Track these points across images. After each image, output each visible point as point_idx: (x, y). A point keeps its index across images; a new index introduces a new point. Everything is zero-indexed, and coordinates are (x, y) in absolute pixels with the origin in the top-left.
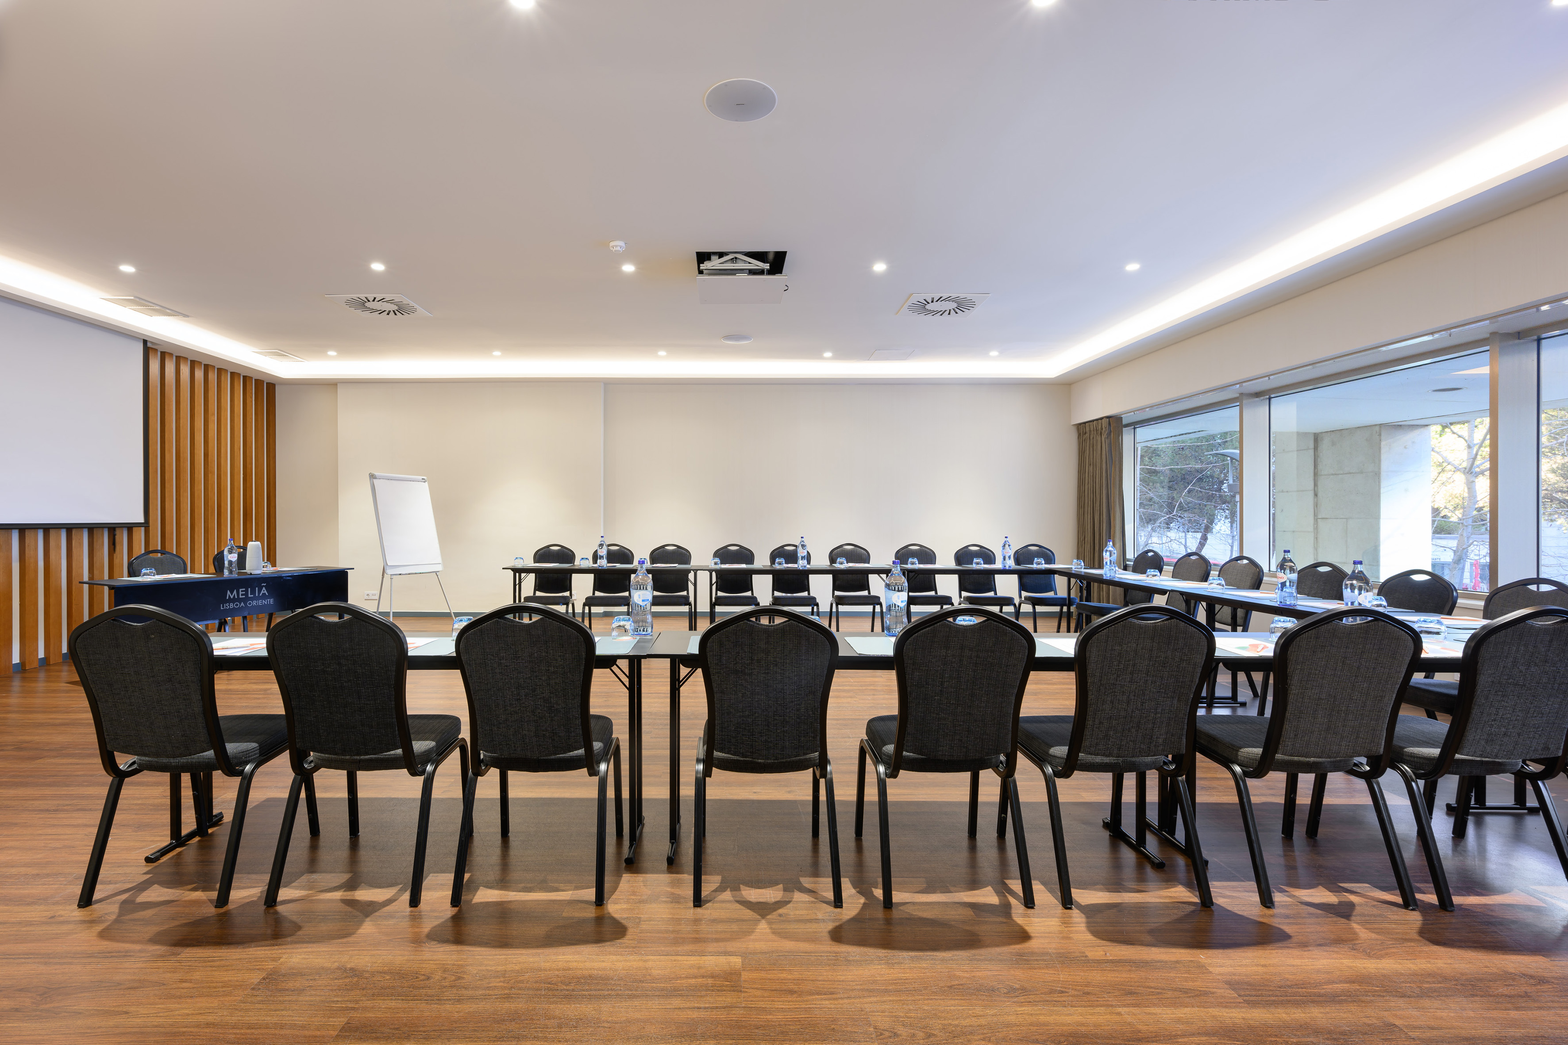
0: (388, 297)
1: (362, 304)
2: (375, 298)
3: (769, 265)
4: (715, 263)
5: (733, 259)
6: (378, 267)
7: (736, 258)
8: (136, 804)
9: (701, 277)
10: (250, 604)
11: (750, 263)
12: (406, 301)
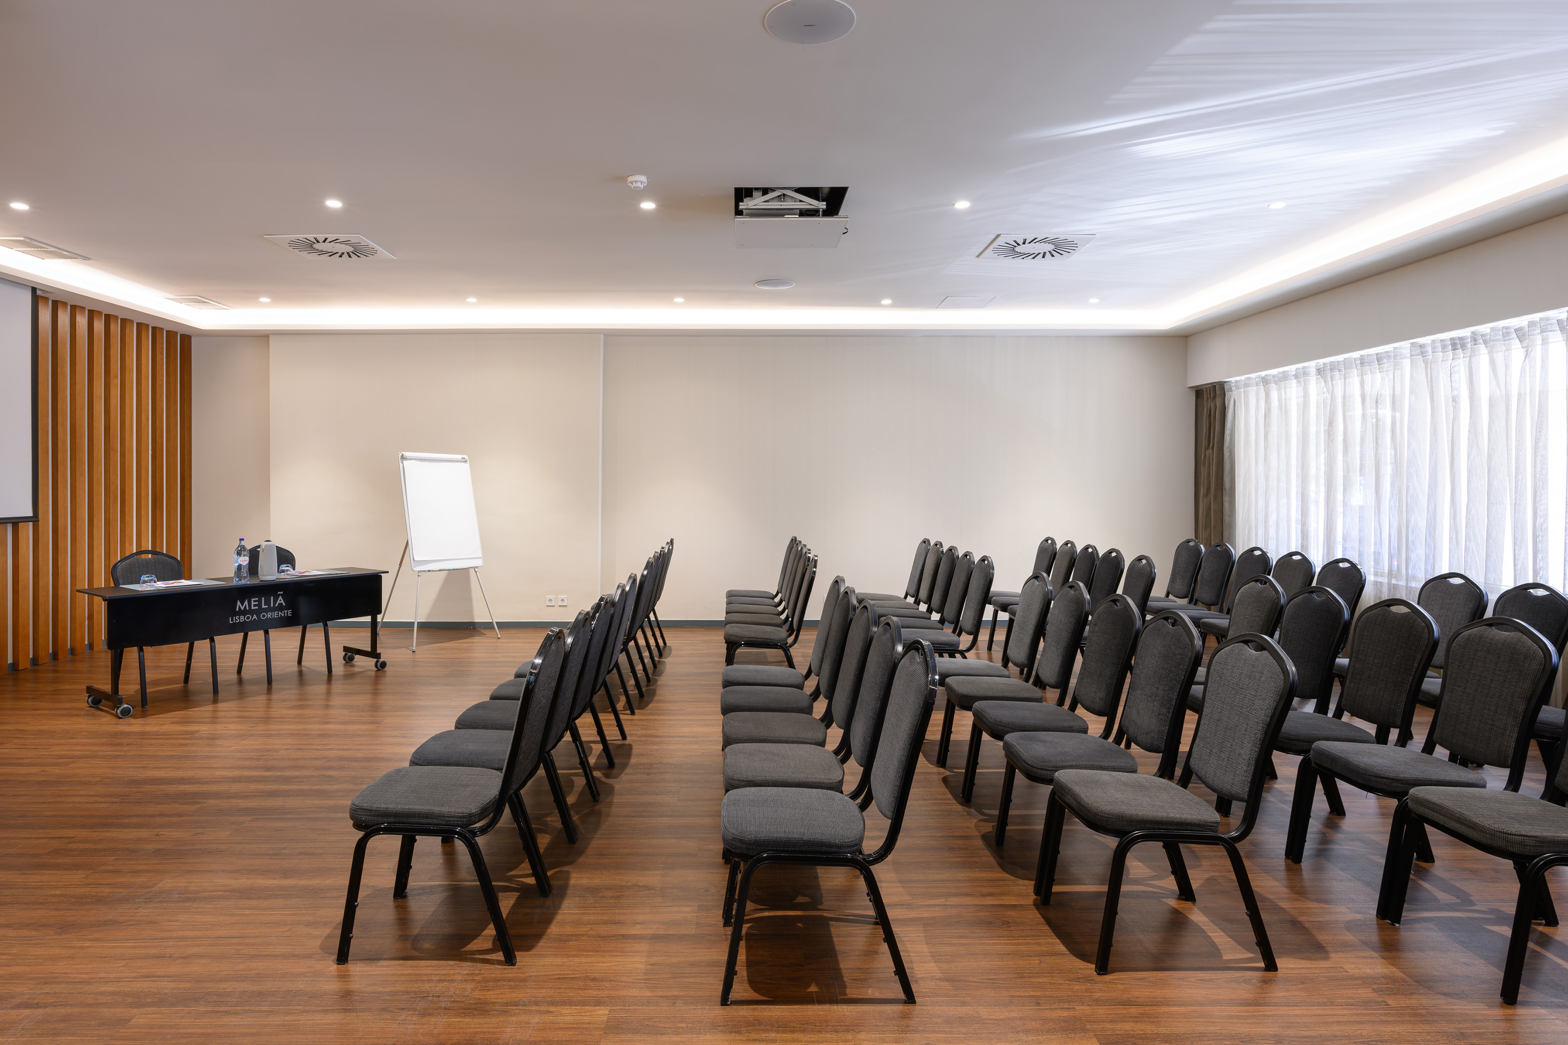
0: (343, 237)
1: (310, 246)
2: (326, 239)
3: (825, 203)
4: (756, 202)
5: (780, 196)
6: (334, 204)
7: (784, 195)
8: (55, 896)
9: (739, 219)
10: (264, 616)
11: (801, 201)
12: (365, 241)
